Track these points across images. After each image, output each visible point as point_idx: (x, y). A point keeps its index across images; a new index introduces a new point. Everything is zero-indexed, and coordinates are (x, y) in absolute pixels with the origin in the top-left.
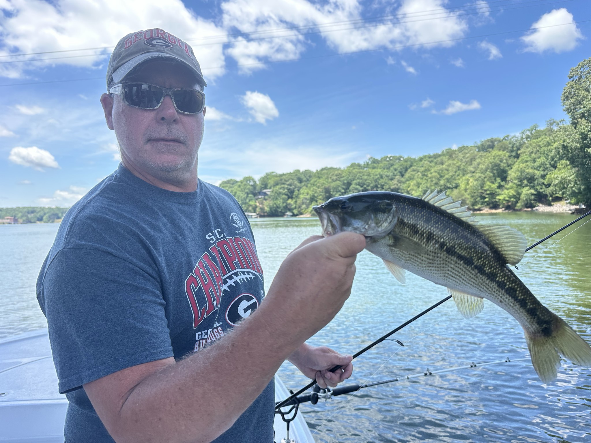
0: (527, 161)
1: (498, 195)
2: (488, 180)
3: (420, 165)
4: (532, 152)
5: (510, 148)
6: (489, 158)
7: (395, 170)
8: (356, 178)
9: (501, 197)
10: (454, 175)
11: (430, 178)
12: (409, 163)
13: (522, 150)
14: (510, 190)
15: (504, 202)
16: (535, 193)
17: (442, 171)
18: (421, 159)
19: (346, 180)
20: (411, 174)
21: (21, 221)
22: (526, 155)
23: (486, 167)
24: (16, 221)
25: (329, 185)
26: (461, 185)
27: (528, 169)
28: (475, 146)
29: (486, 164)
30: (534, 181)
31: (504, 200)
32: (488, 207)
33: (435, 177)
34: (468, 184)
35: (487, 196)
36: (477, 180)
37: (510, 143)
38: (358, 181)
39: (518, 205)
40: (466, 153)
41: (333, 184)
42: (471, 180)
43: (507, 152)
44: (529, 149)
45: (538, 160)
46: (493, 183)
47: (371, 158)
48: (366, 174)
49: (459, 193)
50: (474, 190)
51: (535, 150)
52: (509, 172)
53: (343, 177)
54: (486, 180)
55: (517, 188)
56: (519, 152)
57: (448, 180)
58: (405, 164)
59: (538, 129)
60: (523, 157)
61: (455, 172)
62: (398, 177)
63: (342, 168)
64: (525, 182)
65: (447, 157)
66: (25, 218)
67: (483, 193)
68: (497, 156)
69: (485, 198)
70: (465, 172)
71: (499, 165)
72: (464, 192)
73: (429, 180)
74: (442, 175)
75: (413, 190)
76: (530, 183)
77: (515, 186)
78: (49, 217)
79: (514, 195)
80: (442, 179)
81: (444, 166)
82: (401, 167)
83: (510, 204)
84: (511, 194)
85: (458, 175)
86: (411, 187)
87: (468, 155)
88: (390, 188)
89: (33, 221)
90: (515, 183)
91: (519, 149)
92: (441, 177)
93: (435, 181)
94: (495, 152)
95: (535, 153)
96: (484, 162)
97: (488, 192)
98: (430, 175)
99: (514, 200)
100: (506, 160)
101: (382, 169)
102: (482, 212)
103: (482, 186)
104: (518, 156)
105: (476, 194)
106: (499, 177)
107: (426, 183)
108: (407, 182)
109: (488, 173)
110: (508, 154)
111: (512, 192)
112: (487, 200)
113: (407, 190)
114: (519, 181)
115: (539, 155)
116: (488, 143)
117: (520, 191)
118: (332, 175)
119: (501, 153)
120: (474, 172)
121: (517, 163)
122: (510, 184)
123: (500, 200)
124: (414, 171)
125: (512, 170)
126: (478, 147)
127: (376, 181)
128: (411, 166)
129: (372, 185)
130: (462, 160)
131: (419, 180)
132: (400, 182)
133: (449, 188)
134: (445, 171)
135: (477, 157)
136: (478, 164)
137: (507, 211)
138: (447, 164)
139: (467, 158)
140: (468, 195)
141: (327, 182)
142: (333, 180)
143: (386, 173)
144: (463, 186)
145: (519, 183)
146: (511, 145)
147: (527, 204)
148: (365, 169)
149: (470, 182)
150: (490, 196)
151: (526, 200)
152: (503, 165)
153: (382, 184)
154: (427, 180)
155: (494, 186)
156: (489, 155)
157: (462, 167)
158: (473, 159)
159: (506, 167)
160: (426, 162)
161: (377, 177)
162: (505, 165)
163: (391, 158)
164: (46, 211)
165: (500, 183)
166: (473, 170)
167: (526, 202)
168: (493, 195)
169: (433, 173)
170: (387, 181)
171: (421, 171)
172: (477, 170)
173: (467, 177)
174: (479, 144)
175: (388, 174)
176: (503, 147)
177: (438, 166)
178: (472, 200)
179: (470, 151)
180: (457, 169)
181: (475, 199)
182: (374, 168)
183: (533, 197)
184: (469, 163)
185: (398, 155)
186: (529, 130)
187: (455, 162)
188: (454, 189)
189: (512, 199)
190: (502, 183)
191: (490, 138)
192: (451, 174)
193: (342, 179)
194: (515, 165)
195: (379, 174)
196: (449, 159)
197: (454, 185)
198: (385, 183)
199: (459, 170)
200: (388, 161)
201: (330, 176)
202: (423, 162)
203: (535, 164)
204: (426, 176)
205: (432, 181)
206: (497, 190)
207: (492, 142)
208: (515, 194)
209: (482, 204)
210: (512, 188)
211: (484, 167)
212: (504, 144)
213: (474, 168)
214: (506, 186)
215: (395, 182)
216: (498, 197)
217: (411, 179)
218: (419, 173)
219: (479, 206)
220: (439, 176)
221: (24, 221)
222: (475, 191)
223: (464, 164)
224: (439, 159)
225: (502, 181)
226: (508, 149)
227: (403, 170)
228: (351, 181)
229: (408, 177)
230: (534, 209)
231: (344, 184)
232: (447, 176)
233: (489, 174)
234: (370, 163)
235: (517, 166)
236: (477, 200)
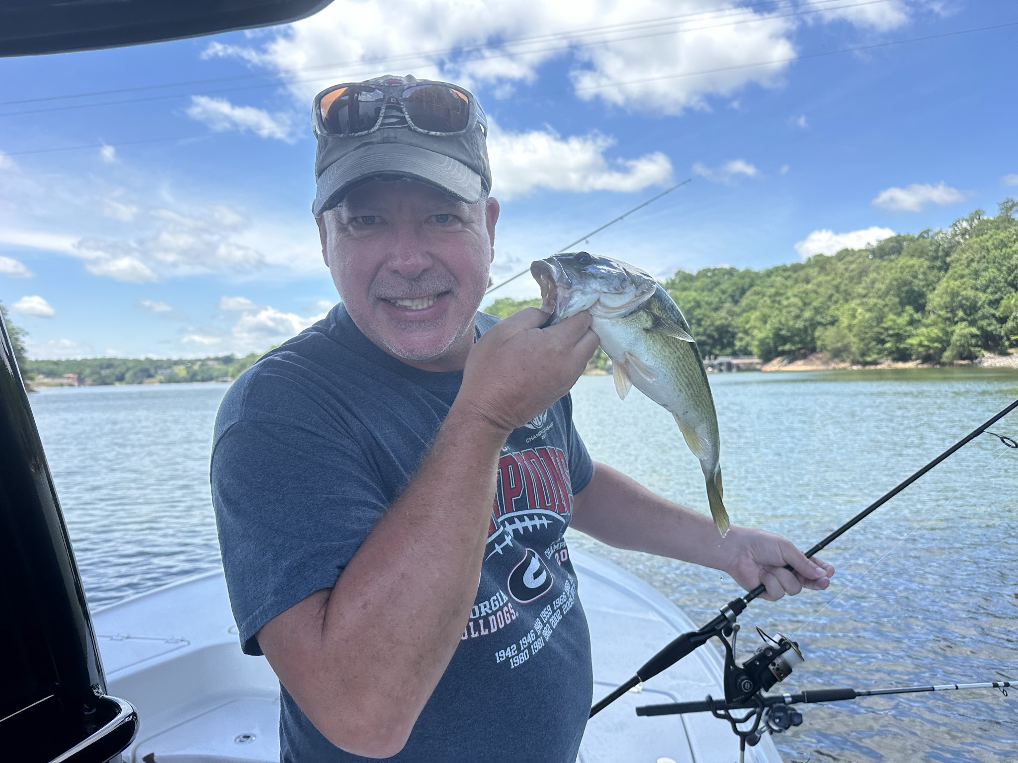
0: (962, 277)
1: (909, 337)
2: (891, 310)
3: (768, 284)
4: (972, 260)
5: (930, 254)
6: (893, 271)
7: (724, 292)
9: (914, 341)
11: (786, 307)
12: (748, 280)
13: (954, 256)
14: (933, 328)
15: (921, 349)
16: (978, 333)
17: (807, 294)
18: (769, 274)
20: (752, 300)
21: (89, 381)
22: (961, 265)
23: (887, 287)
24: (81, 381)
26: (841, 319)
27: (965, 289)
28: (866, 250)
29: (887, 281)
30: (976, 311)
31: (920, 345)
32: (890, 358)
33: (795, 305)
34: (854, 317)
35: (888, 339)
36: (870, 310)
37: (931, 244)
39: (947, 354)
40: (851, 263)
42: (860, 310)
43: (926, 260)
44: (968, 254)
45: (984, 274)
46: (899, 315)
47: (680, 272)
49: (838, 333)
50: (865, 327)
51: (977, 257)
52: (930, 296)
54: (886, 309)
55: (945, 323)
56: (948, 259)
57: (817, 311)
58: (740, 282)
59: (984, 217)
60: (958, 268)
61: (831, 296)
62: (727, 305)
64: (960, 313)
65: (817, 269)
66: (96, 377)
67: (881, 334)
68: (907, 267)
69: (883, 342)
70: (848, 297)
71: (911, 283)
72: (846, 331)
73: (784, 310)
74: (807, 301)
75: (755, 327)
76: (969, 316)
77: (940, 320)
78: (135, 374)
79: (939, 337)
80: (807, 308)
81: (810, 286)
82: (734, 288)
83: (931, 351)
84: (933, 335)
85: (836, 302)
86: (752, 323)
87: (853, 266)
88: (713, 325)
89: (108, 381)
90: (939, 316)
91: (947, 254)
92: (805, 304)
93: (795, 311)
95: (979, 262)
96: (883, 277)
97: (891, 332)
99: (939, 346)
100: (924, 273)
101: (699, 292)
102: (879, 367)
103: (880, 319)
104: (946, 267)
105: (868, 336)
106: (909, 304)
107: (779, 315)
108: (745, 315)
109: (889, 297)
110: (927, 263)
111: (936, 331)
112: (888, 345)
113: (744, 327)
114: (947, 312)
115: (986, 264)
116: (891, 244)
117: (949, 330)
119: (914, 261)
120: (865, 296)
121: (945, 279)
122: (932, 317)
123: (912, 345)
124: (757, 293)
125: (936, 292)
126: (873, 252)
128: (751, 285)
130: (842, 274)
131: (766, 311)
132: (732, 314)
133: (820, 324)
134: (812, 295)
135: (871, 269)
136: (873, 282)
137: (925, 366)
138: (815, 281)
139: (852, 271)
140: (855, 336)
143: (705, 297)
144: (845, 321)
145: (949, 315)
146: (933, 248)
147: (963, 351)
149: (857, 314)
150: (895, 339)
151: (962, 346)
152: (918, 284)
153: (700, 317)
154: (780, 310)
155: (903, 320)
156: (893, 265)
157: (843, 288)
158: (863, 273)
159: (923, 286)
160: (779, 279)
161: (689, 305)
162: (922, 283)
163: (716, 272)
164: (130, 365)
165: (911, 315)
166: (864, 292)
167: (960, 349)
168: (899, 336)
169: (792, 298)
170: (707, 312)
171: (768, 293)
172: (869, 292)
173: (853, 304)
174: (875, 244)
175: (710, 299)
176: (919, 250)
177: (800, 285)
178: (861, 345)
179: (857, 259)
180: (835, 290)
181: (867, 345)
182: (685, 289)
183: (973, 341)
184: (855, 281)
185: (727, 267)
186: (967, 220)
187: (830, 278)
188: (829, 327)
189: (936, 345)
190: (917, 316)
191: (894, 235)
192: (822, 299)
194: (941, 282)
195: (695, 300)
196: (819, 273)
197: (829, 318)
198: (705, 316)
199: (837, 292)
200: (710, 277)
202: (773, 278)
203: (979, 282)
204: (779, 302)
205: (789, 312)
206: (908, 328)
207: (898, 242)
208: (940, 335)
209: (878, 354)
210: (934, 324)
211: (883, 287)
212: (920, 245)
213: (865, 288)
214: (924, 321)
215: (723, 313)
216: (909, 341)
217: (751, 308)
218: (766, 298)
219: (875, 356)
220: (801, 304)
221: (94, 381)
222: (867, 330)
223: (846, 282)
224: (802, 274)
225: (917, 312)
226: (927, 254)
227: (738, 294)
229: (747, 305)
230: (976, 361)
232: (816, 304)
233: (893, 300)
234: (677, 281)
235: (945, 285)
236: (870, 346)
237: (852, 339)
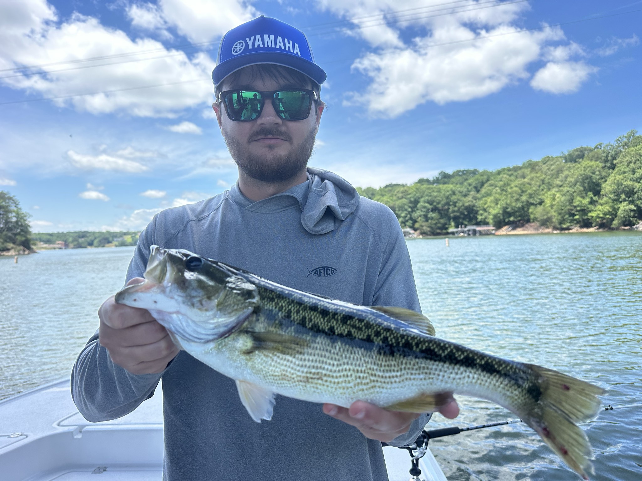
0: (624, 173)
1: (590, 211)
2: (578, 195)
3: (498, 179)
4: (631, 162)
5: (603, 158)
6: (579, 170)
7: (470, 185)
8: (425, 195)
9: (593, 214)
10: (537, 190)
11: (510, 193)
12: (485, 177)
13: (618, 160)
14: (605, 206)
15: (598, 220)
16: (635, 208)
17: (524, 185)
18: (499, 173)
19: (413, 197)
20: (488, 190)
21: (71, 245)
22: (623, 165)
23: (575, 180)
24: (66, 246)
25: (394, 203)
26: (546, 201)
27: (626, 181)
28: (561, 157)
29: (575, 177)
30: (634, 195)
31: (598, 217)
32: (578, 225)
33: (516, 192)
34: (554, 199)
35: (577, 213)
36: (564, 195)
37: (604, 152)
38: (427, 198)
39: (615, 222)
40: (552, 165)
41: (399, 203)
42: (558, 195)
43: (601, 162)
44: (627, 158)
45: (638, 171)
46: (583, 198)
47: (442, 172)
48: (435, 190)
49: (544, 210)
50: (561, 206)
51: (634, 159)
52: (603, 185)
53: (410, 194)
54: (575, 194)
55: (613, 203)
56: (615, 162)
57: (531, 196)
58: (481, 178)
59: (637, 135)
60: (621, 167)
61: (539, 186)
62: (472, 193)
63: (408, 185)
64: (623, 196)
65: (529, 169)
66: (76, 243)
67: (572, 210)
68: (588, 167)
69: (574, 215)
70: (550, 187)
71: (591, 177)
72: (549, 208)
73: (509, 196)
74: (524, 189)
75: (490, 207)
76: (629, 198)
77: (610, 201)
78: (100, 241)
79: (609, 212)
80: (524, 194)
81: (526, 180)
82: (477, 182)
83: (604, 221)
84: (606, 210)
85: (543, 190)
86: (488, 204)
87: (553, 167)
88: (463, 205)
89: (83, 245)
90: (610, 198)
91: (614, 158)
92: (523, 192)
93: (516, 196)
94: (585, 163)
95: (635, 163)
96: (573, 174)
97: (579, 209)
98: (510, 190)
99: (610, 217)
100: (599, 171)
101: (455, 185)
102: (571, 231)
103: (571, 201)
104: (613, 167)
105: (563, 211)
106: (590, 191)
107: (506, 199)
108: (484, 199)
109: (577, 186)
110: (601, 165)
111: (608, 208)
112: (577, 217)
113: (483, 207)
114: (615, 196)
115: (639, 164)
116: (577, 153)
117: (616, 207)
118: (398, 192)
119: (593, 163)
120: (561, 186)
121: (613, 175)
122: (605, 199)
123: (592, 217)
124: (491, 185)
125: (607, 182)
126: (565, 158)
127: (447, 198)
128: (488, 180)
129: (442, 202)
130: (546, 172)
131: (498, 196)
132: (475, 198)
133: (532, 204)
134: (527, 185)
135: (565, 168)
136: (566, 177)
137: (601, 230)
138: (529, 177)
139: (552, 170)
140: (555, 212)
141: (392, 200)
142: (398, 197)
143: (458, 188)
144: (548, 202)
145: (616, 197)
146: (605, 155)
147: (626, 221)
148: (435, 185)
149: (556, 198)
150: (581, 213)
151: (624, 217)
152: (595, 177)
153: (455, 201)
154: (507, 196)
155: (586, 201)
156: (579, 166)
157: (547, 181)
158: (559, 171)
159: (599, 179)
160: (505, 176)
161: (448, 193)
162: (598, 177)
163: (465, 172)
164: (97, 235)
165: (591, 198)
166: (560, 183)
167: (624, 219)
168: (584, 211)
169: (514, 188)
170: (460, 198)
171: (499, 185)
172: (564, 183)
173: (553, 191)
174: (566, 153)
175: (461, 190)
176: (596, 156)
177: (519, 179)
178: (559, 218)
179: (555, 162)
180: (541, 182)
181: (563, 217)
182: (445, 183)
183: (632, 214)
184: (555, 176)
185: (472, 168)
186: (626, 137)
187: (538, 175)
188: (538, 206)
189: (607, 216)
190: (595, 198)
191: (579, 147)
192: (534, 188)
193: (409, 196)
194: (610, 177)
195: (451, 190)
196: (531, 172)
197: (538, 201)
198: (458, 200)
199: (543, 183)
200: (461, 176)
201: (395, 193)
202: (501, 175)
203: (635, 176)
204: (506, 192)
205: (512, 197)
206: (589, 206)
207: (581, 151)
208: (610, 210)
209: (570, 223)
210: (606, 203)
211: (573, 180)
212: (596, 153)
213: (561, 181)
214: (600, 201)
215: (470, 198)
216: (590, 214)
217: (488, 195)
218: (497, 188)
219: (568, 224)
220: (520, 191)
221: (74, 246)
222: (563, 208)
223: (549, 177)
224: (520, 172)
225: (595, 196)
226: (601, 158)
227: (479, 186)
228: (419, 198)
229: (485, 193)
230: (634, 227)
231: (411, 202)
232: (529, 191)
233: (579, 187)
234: (440, 178)
235: (613, 178)
236: (565, 217)
237: (553, 213)
